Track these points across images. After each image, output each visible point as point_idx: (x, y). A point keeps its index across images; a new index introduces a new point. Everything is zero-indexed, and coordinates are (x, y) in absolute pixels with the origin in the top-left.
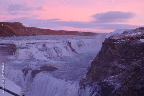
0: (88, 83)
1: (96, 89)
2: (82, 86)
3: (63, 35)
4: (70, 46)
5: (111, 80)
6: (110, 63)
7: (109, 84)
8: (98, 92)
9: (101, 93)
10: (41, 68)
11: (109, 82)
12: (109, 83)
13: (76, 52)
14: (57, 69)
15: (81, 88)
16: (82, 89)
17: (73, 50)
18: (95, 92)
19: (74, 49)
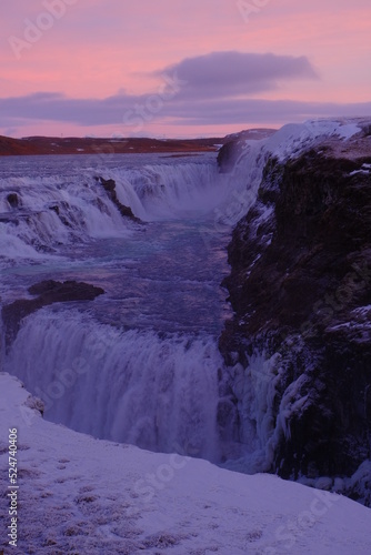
0: (260, 341)
1: (300, 362)
2: (235, 355)
3: (53, 153)
4: (114, 198)
5: (363, 322)
6: (348, 257)
7: (360, 341)
8: (309, 373)
9: (322, 375)
10: (32, 291)
11: (356, 330)
12: (360, 336)
13: (137, 220)
14: (100, 291)
15: (229, 362)
16: (233, 365)
17: (126, 212)
18: (298, 375)
19: (129, 209)
